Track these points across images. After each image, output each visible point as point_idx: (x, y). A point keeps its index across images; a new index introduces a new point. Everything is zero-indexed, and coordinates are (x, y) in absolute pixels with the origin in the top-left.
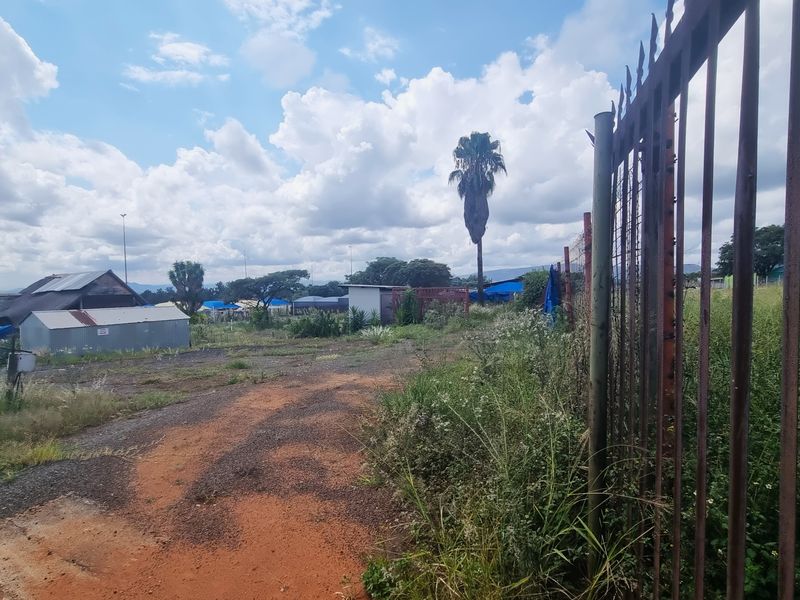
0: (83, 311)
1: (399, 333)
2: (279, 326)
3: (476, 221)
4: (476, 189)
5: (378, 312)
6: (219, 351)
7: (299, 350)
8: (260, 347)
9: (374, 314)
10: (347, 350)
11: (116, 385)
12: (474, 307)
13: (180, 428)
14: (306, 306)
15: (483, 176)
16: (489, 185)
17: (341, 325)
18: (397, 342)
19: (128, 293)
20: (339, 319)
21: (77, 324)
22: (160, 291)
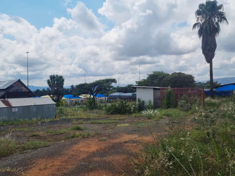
0: (6, 99)
1: (163, 113)
2: (100, 108)
3: (209, 50)
4: (209, 32)
5: (152, 101)
6: (69, 121)
7: (109, 121)
8: (89, 119)
9: (150, 102)
10: (134, 122)
11: (18, 136)
12: (208, 99)
13: (44, 160)
14: (115, 98)
15: (213, 25)
16: (216, 30)
17: (132, 108)
18: (162, 118)
19: (28, 91)
20: (132, 105)
21: (3, 106)
22: (44, 90)
